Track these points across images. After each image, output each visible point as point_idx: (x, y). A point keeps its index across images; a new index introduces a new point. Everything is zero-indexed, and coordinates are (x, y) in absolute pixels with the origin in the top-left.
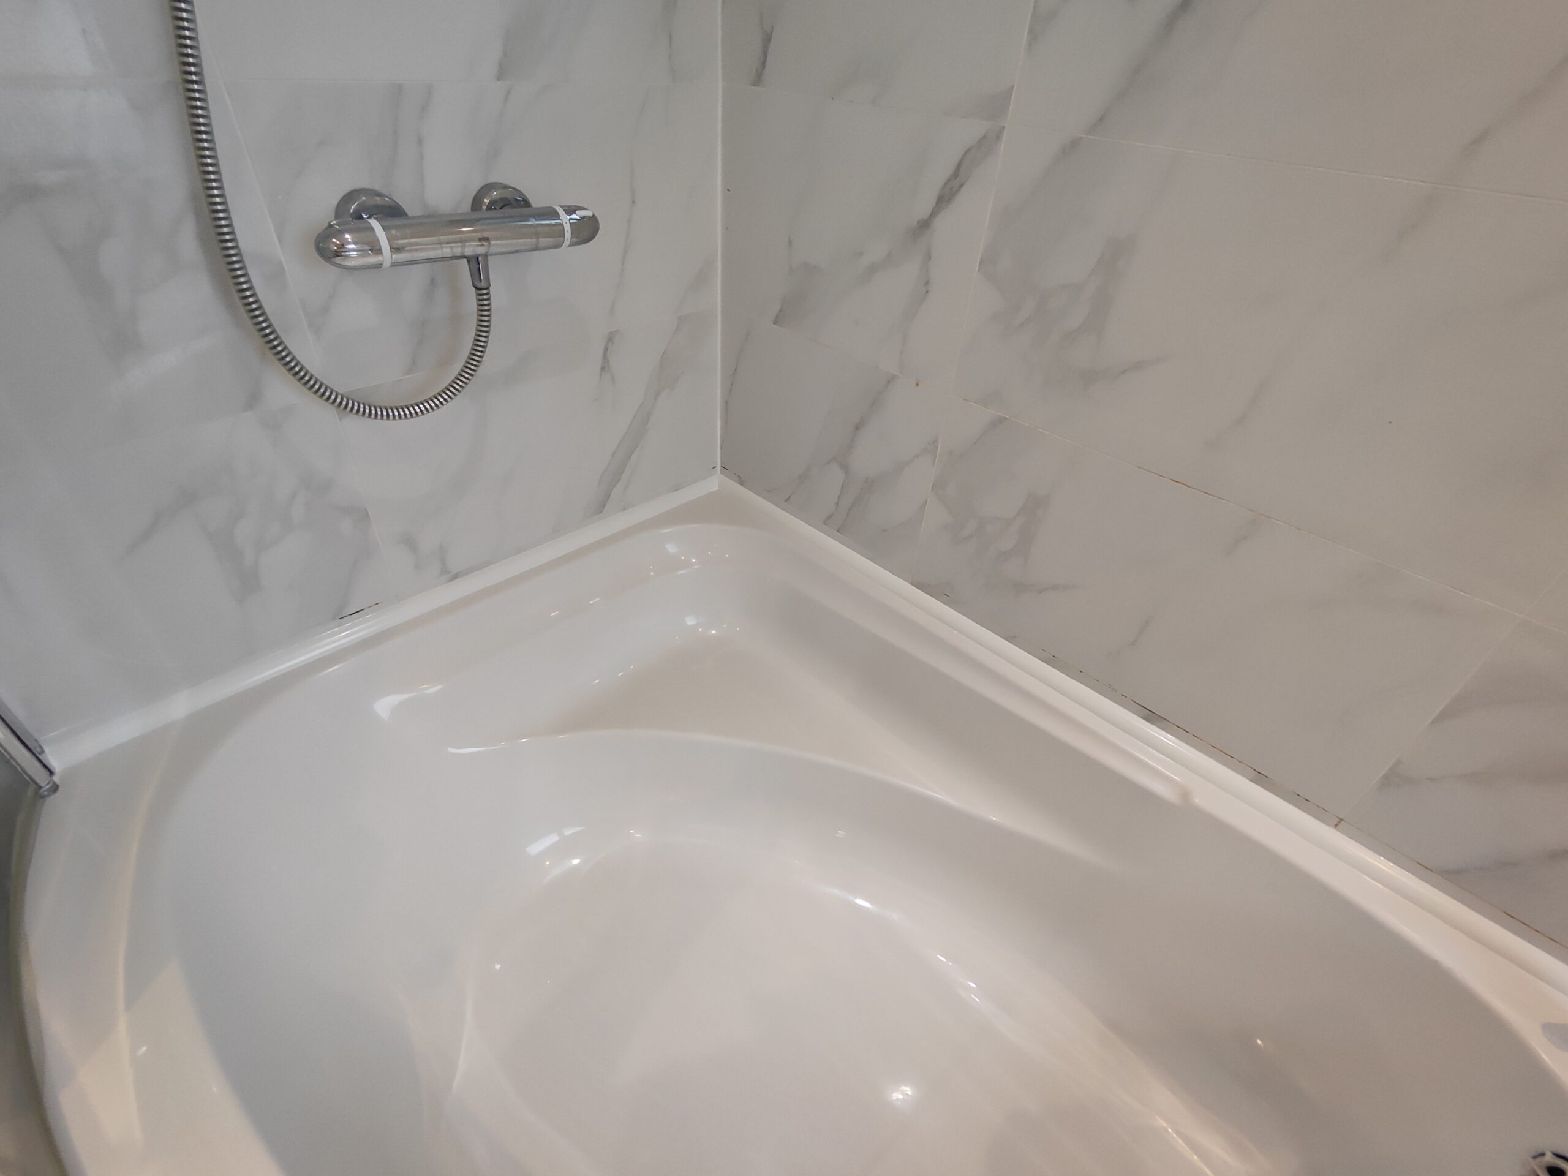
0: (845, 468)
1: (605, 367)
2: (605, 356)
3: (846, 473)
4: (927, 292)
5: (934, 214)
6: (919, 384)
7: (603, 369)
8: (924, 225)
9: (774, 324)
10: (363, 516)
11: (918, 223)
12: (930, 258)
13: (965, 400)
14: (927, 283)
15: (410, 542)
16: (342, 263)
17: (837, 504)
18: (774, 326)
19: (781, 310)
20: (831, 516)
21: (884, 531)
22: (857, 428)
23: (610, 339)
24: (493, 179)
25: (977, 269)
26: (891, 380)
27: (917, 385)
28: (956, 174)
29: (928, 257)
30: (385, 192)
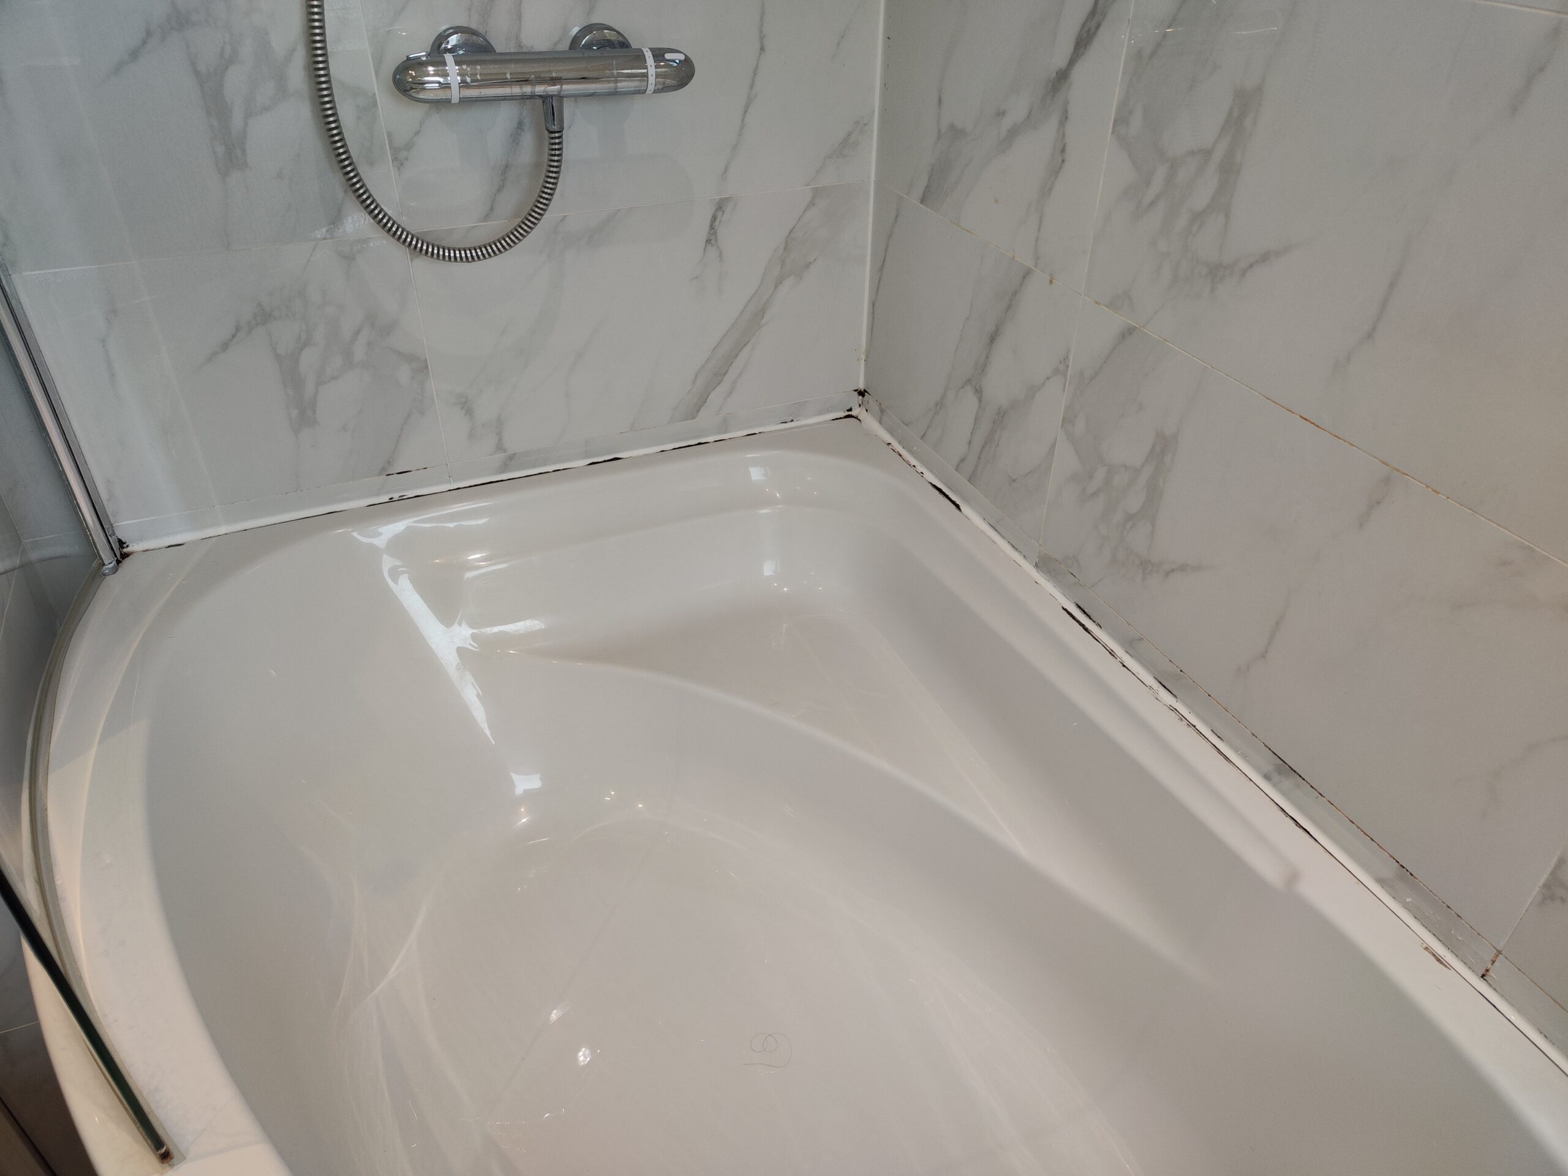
0: (979, 392)
1: (711, 239)
2: (712, 227)
3: (980, 401)
4: (1063, 161)
5: (1072, 62)
6: (1054, 281)
7: (708, 241)
8: (1063, 76)
9: (921, 203)
10: (421, 368)
11: (1057, 73)
12: (1066, 118)
13: (1096, 303)
14: (1063, 150)
15: (466, 406)
16: (417, 96)
17: (970, 443)
18: (921, 205)
19: (928, 186)
20: (963, 460)
21: (1014, 481)
22: (993, 339)
23: (720, 206)
24: (596, 19)
25: (1110, 131)
26: (1027, 273)
27: (1051, 282)
28: (1093, 13)
29: (1065, 117)
30: (481, 30)
